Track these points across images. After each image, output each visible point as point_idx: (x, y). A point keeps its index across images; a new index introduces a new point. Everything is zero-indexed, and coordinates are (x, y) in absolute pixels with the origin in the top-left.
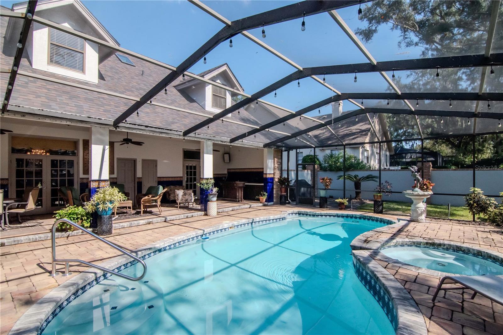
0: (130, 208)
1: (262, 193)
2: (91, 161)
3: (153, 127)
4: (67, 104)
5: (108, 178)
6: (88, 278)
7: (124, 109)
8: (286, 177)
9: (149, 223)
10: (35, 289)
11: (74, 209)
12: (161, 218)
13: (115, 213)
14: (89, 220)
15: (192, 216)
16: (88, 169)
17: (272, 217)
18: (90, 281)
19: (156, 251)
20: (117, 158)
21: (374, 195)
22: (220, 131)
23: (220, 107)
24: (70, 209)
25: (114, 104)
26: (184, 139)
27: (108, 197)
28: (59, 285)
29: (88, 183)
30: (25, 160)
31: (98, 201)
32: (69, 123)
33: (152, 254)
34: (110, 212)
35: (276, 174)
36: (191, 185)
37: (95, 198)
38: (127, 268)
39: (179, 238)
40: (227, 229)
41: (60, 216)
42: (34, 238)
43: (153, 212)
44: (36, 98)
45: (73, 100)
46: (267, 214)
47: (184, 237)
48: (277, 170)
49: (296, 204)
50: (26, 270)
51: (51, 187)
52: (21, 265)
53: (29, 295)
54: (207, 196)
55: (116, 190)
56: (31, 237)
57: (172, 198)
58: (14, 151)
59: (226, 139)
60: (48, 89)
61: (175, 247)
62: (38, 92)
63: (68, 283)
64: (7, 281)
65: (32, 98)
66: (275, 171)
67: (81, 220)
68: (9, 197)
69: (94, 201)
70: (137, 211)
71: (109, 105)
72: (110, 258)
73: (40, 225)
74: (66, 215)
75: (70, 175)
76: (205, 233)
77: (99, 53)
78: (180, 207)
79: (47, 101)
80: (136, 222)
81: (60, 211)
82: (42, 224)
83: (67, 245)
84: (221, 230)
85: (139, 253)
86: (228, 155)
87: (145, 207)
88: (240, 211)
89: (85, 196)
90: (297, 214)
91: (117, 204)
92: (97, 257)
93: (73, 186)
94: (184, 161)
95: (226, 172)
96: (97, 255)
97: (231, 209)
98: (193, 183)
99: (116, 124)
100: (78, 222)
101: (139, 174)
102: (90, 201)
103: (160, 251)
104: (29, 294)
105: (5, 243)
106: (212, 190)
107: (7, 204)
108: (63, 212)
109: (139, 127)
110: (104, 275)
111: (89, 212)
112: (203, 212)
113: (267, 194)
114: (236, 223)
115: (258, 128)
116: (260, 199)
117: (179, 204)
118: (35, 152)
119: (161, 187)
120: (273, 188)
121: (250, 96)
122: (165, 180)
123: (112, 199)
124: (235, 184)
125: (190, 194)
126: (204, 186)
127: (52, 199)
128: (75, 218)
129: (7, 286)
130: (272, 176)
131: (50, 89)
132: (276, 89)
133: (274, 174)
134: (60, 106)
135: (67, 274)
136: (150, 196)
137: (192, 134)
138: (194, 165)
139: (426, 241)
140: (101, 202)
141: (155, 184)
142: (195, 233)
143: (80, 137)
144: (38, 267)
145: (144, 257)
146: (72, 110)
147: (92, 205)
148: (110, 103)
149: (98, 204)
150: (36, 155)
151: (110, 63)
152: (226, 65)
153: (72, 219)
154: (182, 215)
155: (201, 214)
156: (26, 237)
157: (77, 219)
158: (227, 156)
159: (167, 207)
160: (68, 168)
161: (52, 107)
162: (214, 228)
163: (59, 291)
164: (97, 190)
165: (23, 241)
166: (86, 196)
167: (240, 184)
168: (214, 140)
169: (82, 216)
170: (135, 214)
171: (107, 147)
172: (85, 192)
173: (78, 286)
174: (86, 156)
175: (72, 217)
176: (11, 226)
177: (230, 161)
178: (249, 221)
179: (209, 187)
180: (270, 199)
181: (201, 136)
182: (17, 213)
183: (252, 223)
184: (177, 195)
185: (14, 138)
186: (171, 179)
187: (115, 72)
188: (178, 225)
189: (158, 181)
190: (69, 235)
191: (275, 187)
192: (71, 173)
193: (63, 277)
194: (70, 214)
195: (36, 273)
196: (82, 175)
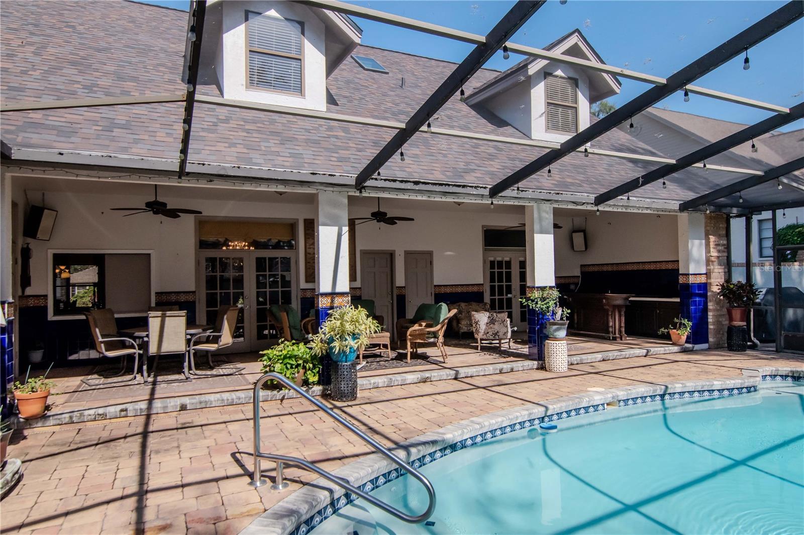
0: (385, 346)
1: (676, 320)
2: (318, 257)
3: (428, 183)
4: (278, 154)
5: (347, 290)
6: (317, 501)
7: (372, 153)
8: (744, 281)
9: (424, 381)
10: (224, 511)
11: (292, 348)
12: (447, 371)
13: (361, 356)
14: (317, 369)
15: (512, 370)
16: (314, 272)
17: (717, 384)
18: (321, 507)
19: (445, 449)
20: (361, 251)
22: (569, 180)
23: (565, 129)
24: (285, 348)
25: (355, 146)
26: (492, 203)
27: (349, 327)
28: (266, 510)
29: (314, 298)
30: (218, 259)
31: (332, 333)
32: (281, 188)
33: (438, 454)
34: (353, 357)
35: (713, 275)
36: (501, 301)
37: (326, 327)
38: (389, 481)
39: (494, 421)
40: (601, 407)
41: (270, 359)
42: (230, 398)
43: (428, 357)
44: (229, 147)
45: (287, 146)
46: (699, 374)
47: (503, 421)
48: (716, 263)
49: (777, 351)
50: (213, 466)
51: (257, 305)
52: (207, 451)
53: (213, 526)
54: (543, 326)
55: (362, 313)
56: (226, 396)
57: (464, 328)
58: (203, 245)
59: (585, 197)
60: (248, 131)
61: (484, 442)
62: (231, 137)
63: (281, 506)
64: (183, 486)
65: (223, 149)
66: (712, 267)
67: (303, 369)
68: (197, 323)
69: (324, 334)
70: (398, 353)
71: (347, 149)
72: (357, 456)
73: (239, 373)
74: (278, 360)
75: (286, 284)
76: (548, 415)
77: (326, 55)
78: (484, 349)
79: (245, 151)
80: (399, 377)
81: (269, 351)
82: (243, 372)
83: (281, 417)
84: (586, 409)
85: (413, 450)
86: (582, 234)
87: (415, 345)
88: (624, 364)
89: (310, 324)
90: (789, 379)
91: (365, 341)
92: (333, 450)
93: (291, 304)
94: (485, 250)
95: (577, 272)
96: (332, 446)
97: (599, 356)
98: (505, 297)
99: (361, 182)
100: (298, 372)
101: (400, 281)
102: (318, 333)
103: (453, 447)
104: (215, 524)
105: (186, 406)
106: (554, 314)
107: (192, 335)
108: (275, 352)
109: (403, 186)
110: (347, 496)
111: (317, 354)
112: (536, 363)
113: (690, 323)
114: (622, 393)
115: (674, 162)
116: (673, 337)
117: (479, 342)
118: (233, 246)
119: (444, 307)
120: (705, 310)
121: (664, 81)
122: (448, 290)
123: (357, 331)
124: (605, 298)
125: (503, 321)
126: (537, 303)
127: (258, 326)
128: (293, 365)
129: (182, 497)
130: (703, 279)
131: (251, 131)
132: (746, 49)
133: (708, 274)
134: (265, 157)
135: (280, 487)
136: (424, 324)
137: (508, 193)
138: (507, 259)
140: (338, 337)
141: (430, 300)
142: (526, 413)
143: (299, 214)
144: (232, 460)
145: (421, 460)
146: (286, 164)
147: (321, 342)
148: (347, 145)
149: (332, 340)
150: (235, 250)
151: (345, 74)
152: (577, 34)
153: (289, 366)
154: (491, 367)
155: (530, 367)
156: (218, 395)
157: (298, 366)
158: (578, 239)
159: (456, 346)
160: (281, 271)
161: (254, 160)
162: (571, 403)
163: (266, 526)
164: (329, 312)
165: (214, 403)
166: (312, 324)
167: (618, 299)
168: (557, 201)
169: (306, 361)
170: (396, 358)
171: (346, 229)
172: (308, 317)
173: (299, 518)
174: (310, 248)
175: (289, 363)
176: (198, 372)
177: (586, 248)
178: (655, 391)
179: (548, 308)
180: (699, 336)
181: (529, 194)
182: (207, 352)
183: (662, 396)
184: (477, 323)
185: (203, 224)
186: (459, 290)
187: (354, 88)
188: (484, 388)
189: (436, 294)
190: (284, 396)
191: (711, 306)
192: (287, 279)
193: (272, 491)
194: (285, 357)
195: (229, 474)
196: (303, 285)
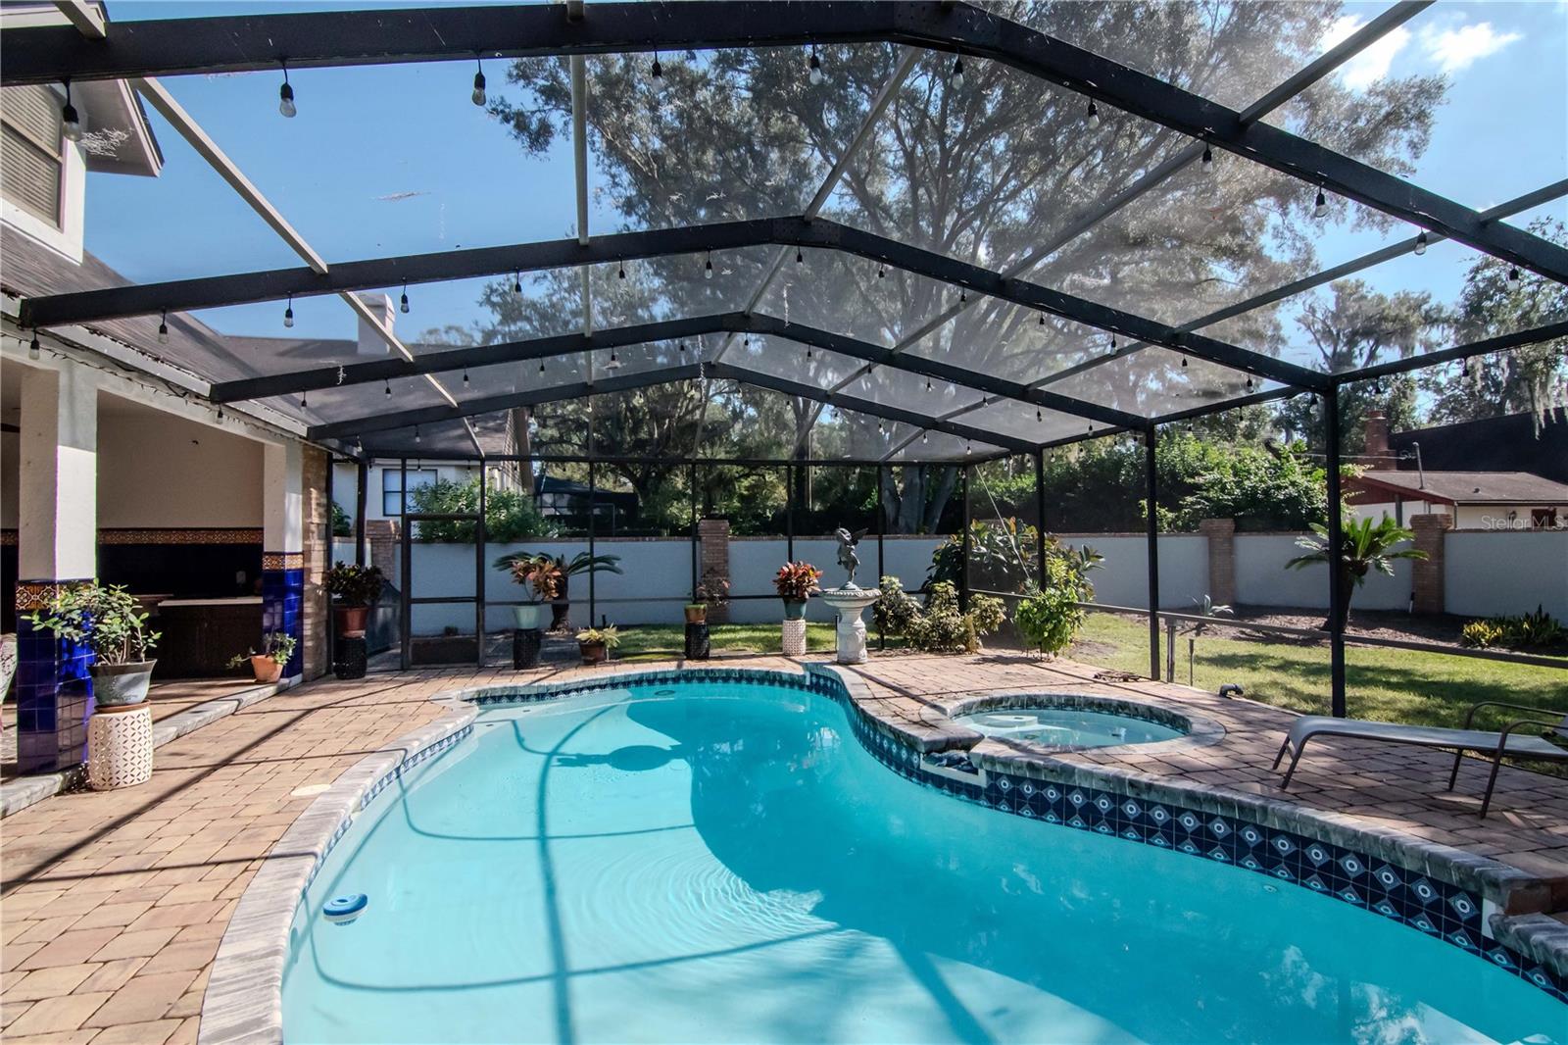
21: (687, 611)
35: (312, 555)
48: (316, 535)
49: (404, 669)
59: (198, 381)
66: (310, 542)
112: (57, 778)
113: (292, 640)
116: (259, 669)
120: (300, 615)
130: (299, 563)
133: (306, 554)
139: (980, 698)
155: (46, 792)
183: (399, 769)
191: (308, 608)
